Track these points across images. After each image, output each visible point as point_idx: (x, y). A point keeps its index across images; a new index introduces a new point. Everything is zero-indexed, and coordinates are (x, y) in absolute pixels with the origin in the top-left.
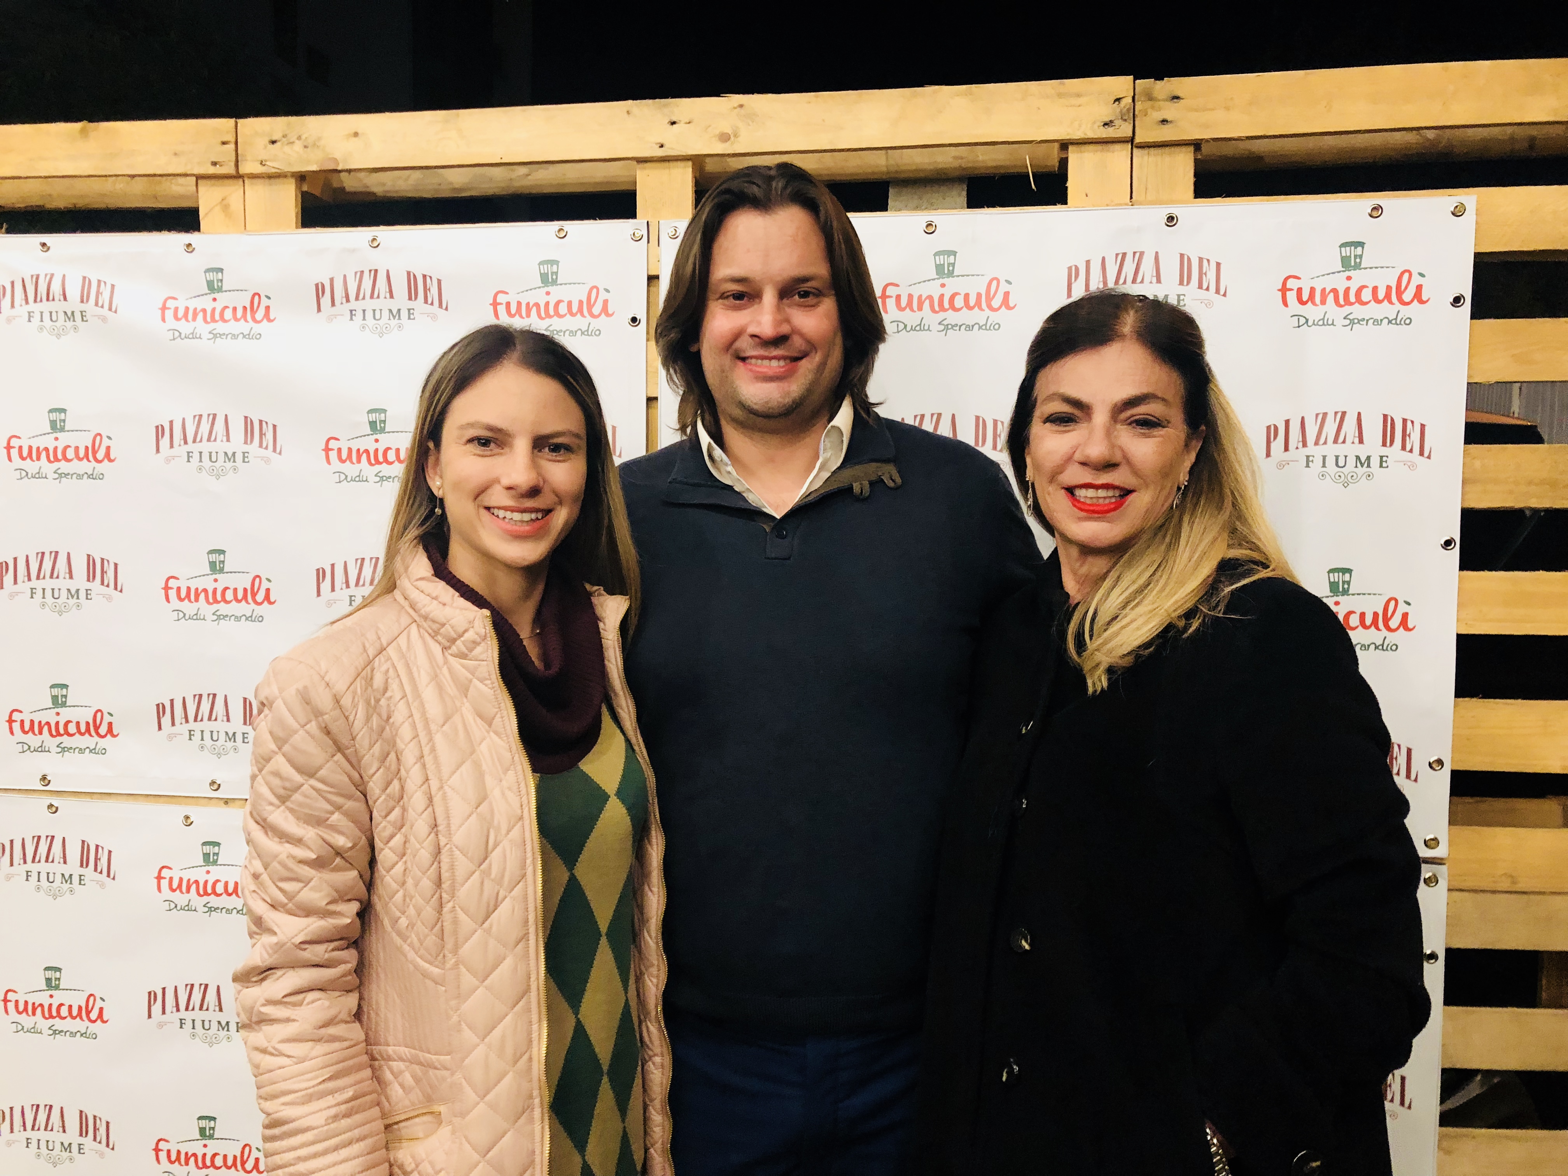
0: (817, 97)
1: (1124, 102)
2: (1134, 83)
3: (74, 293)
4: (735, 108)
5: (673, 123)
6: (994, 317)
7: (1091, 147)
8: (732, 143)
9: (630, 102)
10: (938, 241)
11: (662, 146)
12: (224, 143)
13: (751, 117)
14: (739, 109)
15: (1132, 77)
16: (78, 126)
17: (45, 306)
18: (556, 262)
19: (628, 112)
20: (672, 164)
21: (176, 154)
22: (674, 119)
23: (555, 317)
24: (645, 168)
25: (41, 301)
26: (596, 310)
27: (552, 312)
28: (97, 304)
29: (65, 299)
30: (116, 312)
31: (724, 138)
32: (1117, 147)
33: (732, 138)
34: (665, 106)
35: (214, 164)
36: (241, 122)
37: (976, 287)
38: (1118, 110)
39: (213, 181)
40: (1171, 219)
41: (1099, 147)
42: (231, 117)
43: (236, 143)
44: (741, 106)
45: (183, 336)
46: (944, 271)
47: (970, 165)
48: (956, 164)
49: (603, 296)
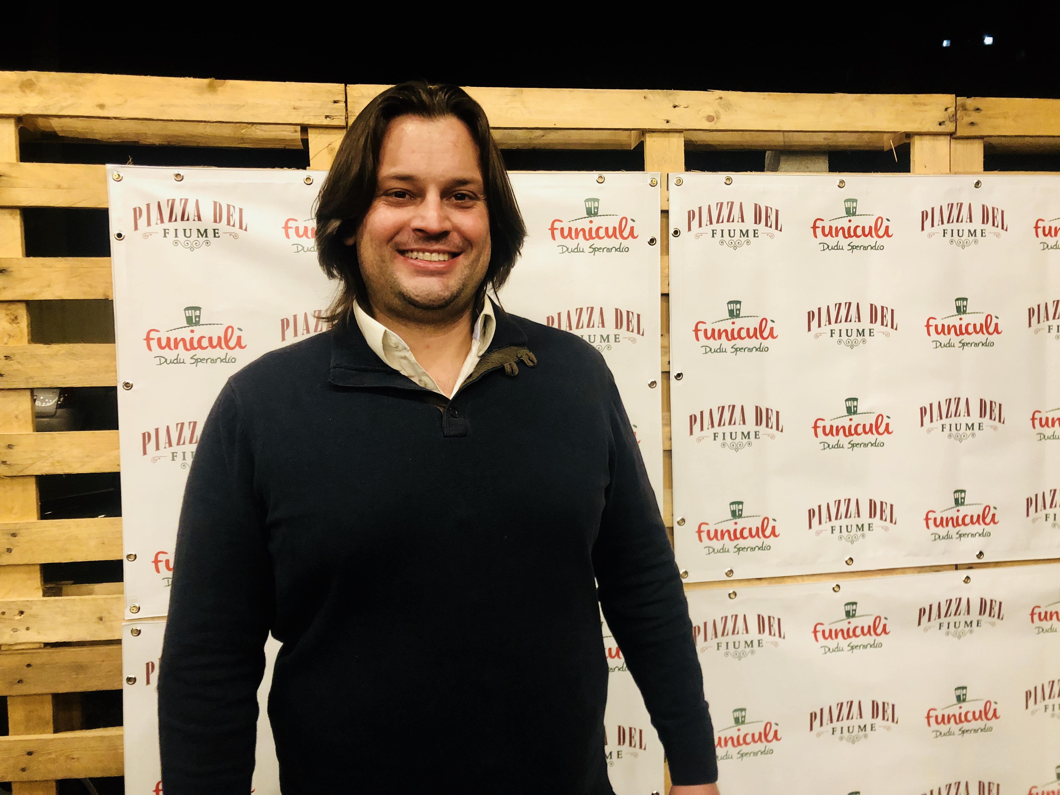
0: (769, 95)
1: (949, 110)
2: (956, 99)
3: (207, 213)
4: (716, 99)
5: (675, 107)
6: (881, 242)
7: (928, 137)
8: (716, 123)
9: (646, 90)
10: (848, 192)
11: (668, 122)
12: (335, 102)
13: (728, 106)
14: (719, 100)
15: (954, 95)
16: (206, 81)
17: (180, 225)
18: (597, 200)
19: (645, 97)
20: (671, 134)
21: (295, 108)
22: (677, 104)
23: (596, 239)
24: (652, 137)
25: (176, 220)
26: (626, 234)
27: (594, 235)
28: (229, 223)
29: (199, 219)
30: (246, 230)
31: (710, 119)
32: (942, 138)
33: (715, 120)
34: (670, 94)
35: (327, 117)
36: (351, 87)
37: (869, 222)
38: (947, 116)
39: (321, 130)
40: (978, 184)
41: (932, 137)
42: (341, 82)
43: (346, 102)
44: (721, 98)
45: (305, 249)
46: (850, 212)
47: (834, 144)
48: (825, 143)
49: (630, 224)
